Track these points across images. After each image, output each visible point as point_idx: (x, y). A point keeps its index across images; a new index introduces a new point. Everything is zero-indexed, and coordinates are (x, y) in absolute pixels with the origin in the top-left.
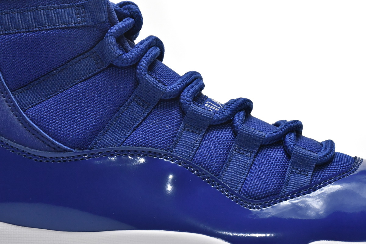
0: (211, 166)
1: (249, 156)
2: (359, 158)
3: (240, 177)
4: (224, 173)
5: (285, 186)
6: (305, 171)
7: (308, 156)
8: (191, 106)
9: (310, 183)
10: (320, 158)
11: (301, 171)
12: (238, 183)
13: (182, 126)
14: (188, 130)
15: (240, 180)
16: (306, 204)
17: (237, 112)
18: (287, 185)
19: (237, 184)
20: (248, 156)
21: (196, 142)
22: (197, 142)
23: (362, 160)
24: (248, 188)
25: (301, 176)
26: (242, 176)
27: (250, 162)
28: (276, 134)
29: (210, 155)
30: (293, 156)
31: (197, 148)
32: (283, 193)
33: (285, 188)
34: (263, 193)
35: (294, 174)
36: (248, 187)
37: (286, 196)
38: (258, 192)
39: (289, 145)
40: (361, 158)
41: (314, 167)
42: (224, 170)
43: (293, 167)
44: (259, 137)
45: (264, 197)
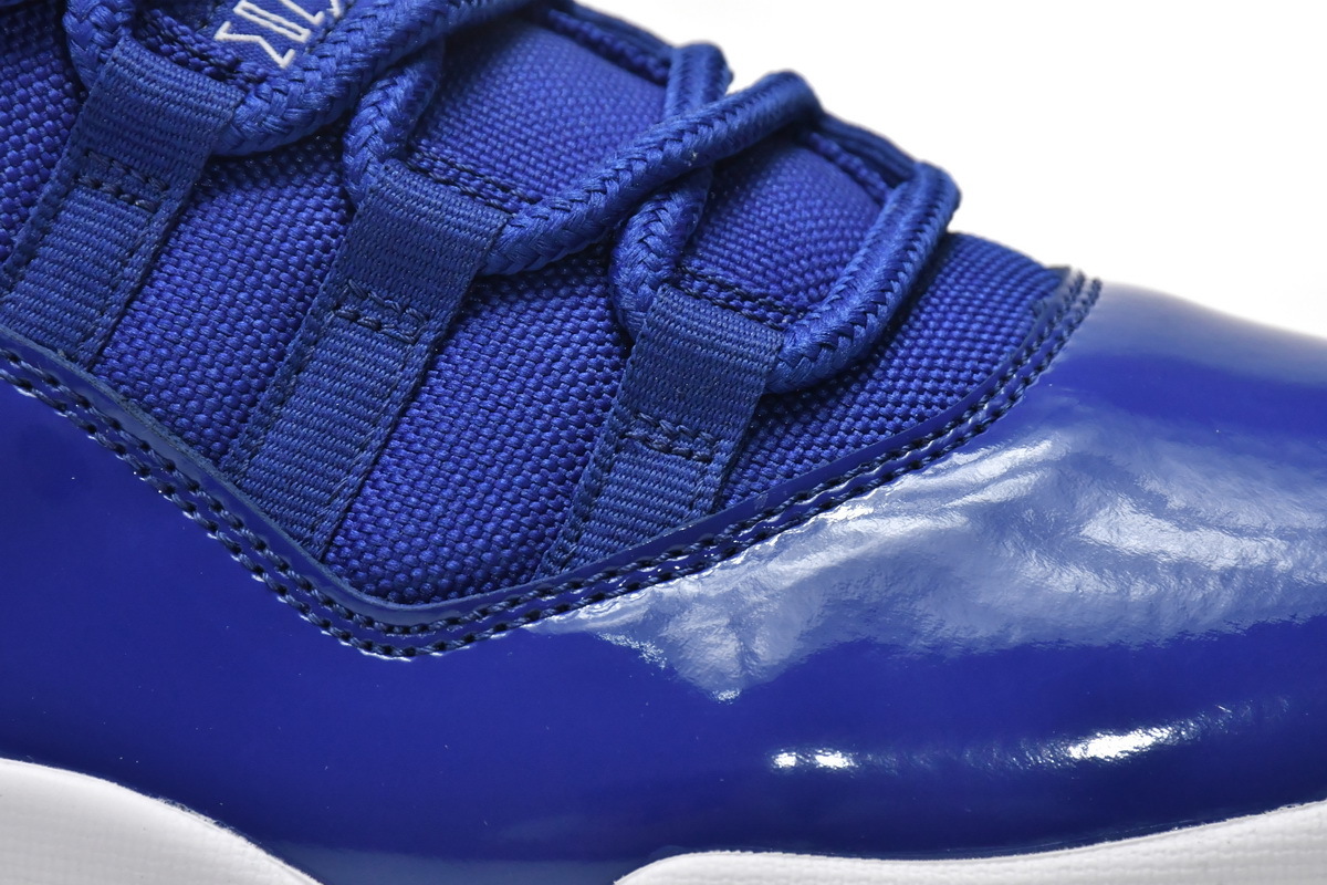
0: (188, 400)
1: (405, 342)
2: (1081, 279)
3: (341, 466)
4: (256, 438)
5: (573, 526)
6: (697, 433)
7: (725, 350)
8: (114, 60)
9: (711, 512)
10: (795, 358)
11: (674, 436)
12: (328, 497)
13: (64, 167)
14: (97, 185)
15: (337, 480)
16: (665, 638)
17: (377, 78)
18: (586, 518)
19: (319, 502)
20: (397, 338)
21: (131, 256)
22: (136, 258)
23: (1097, 285)
24: (369, 534)
25: (671, 463)
26: (352, 456)
27: (405, 378)
28: (566, 216)
29: (189, 338)
30: (639, 351)
31: (132, 289)
32: (557, 562)
33: (574, 533)
34: (444, 567)
35: (636, 452)
36: (369, 528)
37: (567, 588)
38: (418, 563)
39: (627, 285)
40: (1090, 275)
41: (750, 413)
42: (259, 423)
43: (636, 412)
44: (465, 241)
45: (452, 587)
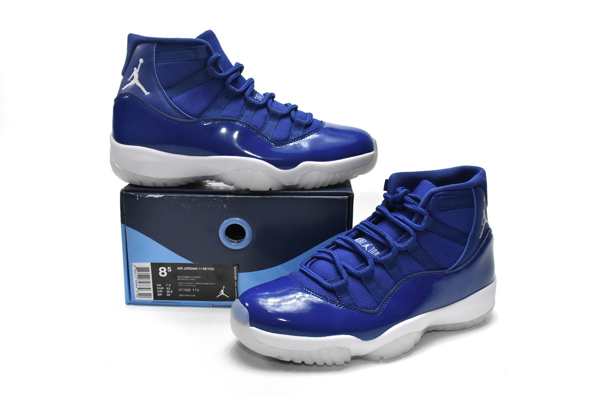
0: (258, 126)
4: (264, 130)
6: (300, 129)
8: (250, 97)
9: (302, 135)
13: (245, 108)
14: (248, 109)
16: (300, 145)
17: (268, 100)
19: (270, 135)
20: (274, 122)
21: (251, 115)
26: (272, 131)
28: (286, 110)
29: (257, 121)
30: (295, 122)
31: (252, 118)
33: (291, 137)
36: (275, 136)
37: (292, 141)
38: (280, 139)
39: (292, 117)
41: (304, 127)
43: (295, 127)
45: (282, 141)
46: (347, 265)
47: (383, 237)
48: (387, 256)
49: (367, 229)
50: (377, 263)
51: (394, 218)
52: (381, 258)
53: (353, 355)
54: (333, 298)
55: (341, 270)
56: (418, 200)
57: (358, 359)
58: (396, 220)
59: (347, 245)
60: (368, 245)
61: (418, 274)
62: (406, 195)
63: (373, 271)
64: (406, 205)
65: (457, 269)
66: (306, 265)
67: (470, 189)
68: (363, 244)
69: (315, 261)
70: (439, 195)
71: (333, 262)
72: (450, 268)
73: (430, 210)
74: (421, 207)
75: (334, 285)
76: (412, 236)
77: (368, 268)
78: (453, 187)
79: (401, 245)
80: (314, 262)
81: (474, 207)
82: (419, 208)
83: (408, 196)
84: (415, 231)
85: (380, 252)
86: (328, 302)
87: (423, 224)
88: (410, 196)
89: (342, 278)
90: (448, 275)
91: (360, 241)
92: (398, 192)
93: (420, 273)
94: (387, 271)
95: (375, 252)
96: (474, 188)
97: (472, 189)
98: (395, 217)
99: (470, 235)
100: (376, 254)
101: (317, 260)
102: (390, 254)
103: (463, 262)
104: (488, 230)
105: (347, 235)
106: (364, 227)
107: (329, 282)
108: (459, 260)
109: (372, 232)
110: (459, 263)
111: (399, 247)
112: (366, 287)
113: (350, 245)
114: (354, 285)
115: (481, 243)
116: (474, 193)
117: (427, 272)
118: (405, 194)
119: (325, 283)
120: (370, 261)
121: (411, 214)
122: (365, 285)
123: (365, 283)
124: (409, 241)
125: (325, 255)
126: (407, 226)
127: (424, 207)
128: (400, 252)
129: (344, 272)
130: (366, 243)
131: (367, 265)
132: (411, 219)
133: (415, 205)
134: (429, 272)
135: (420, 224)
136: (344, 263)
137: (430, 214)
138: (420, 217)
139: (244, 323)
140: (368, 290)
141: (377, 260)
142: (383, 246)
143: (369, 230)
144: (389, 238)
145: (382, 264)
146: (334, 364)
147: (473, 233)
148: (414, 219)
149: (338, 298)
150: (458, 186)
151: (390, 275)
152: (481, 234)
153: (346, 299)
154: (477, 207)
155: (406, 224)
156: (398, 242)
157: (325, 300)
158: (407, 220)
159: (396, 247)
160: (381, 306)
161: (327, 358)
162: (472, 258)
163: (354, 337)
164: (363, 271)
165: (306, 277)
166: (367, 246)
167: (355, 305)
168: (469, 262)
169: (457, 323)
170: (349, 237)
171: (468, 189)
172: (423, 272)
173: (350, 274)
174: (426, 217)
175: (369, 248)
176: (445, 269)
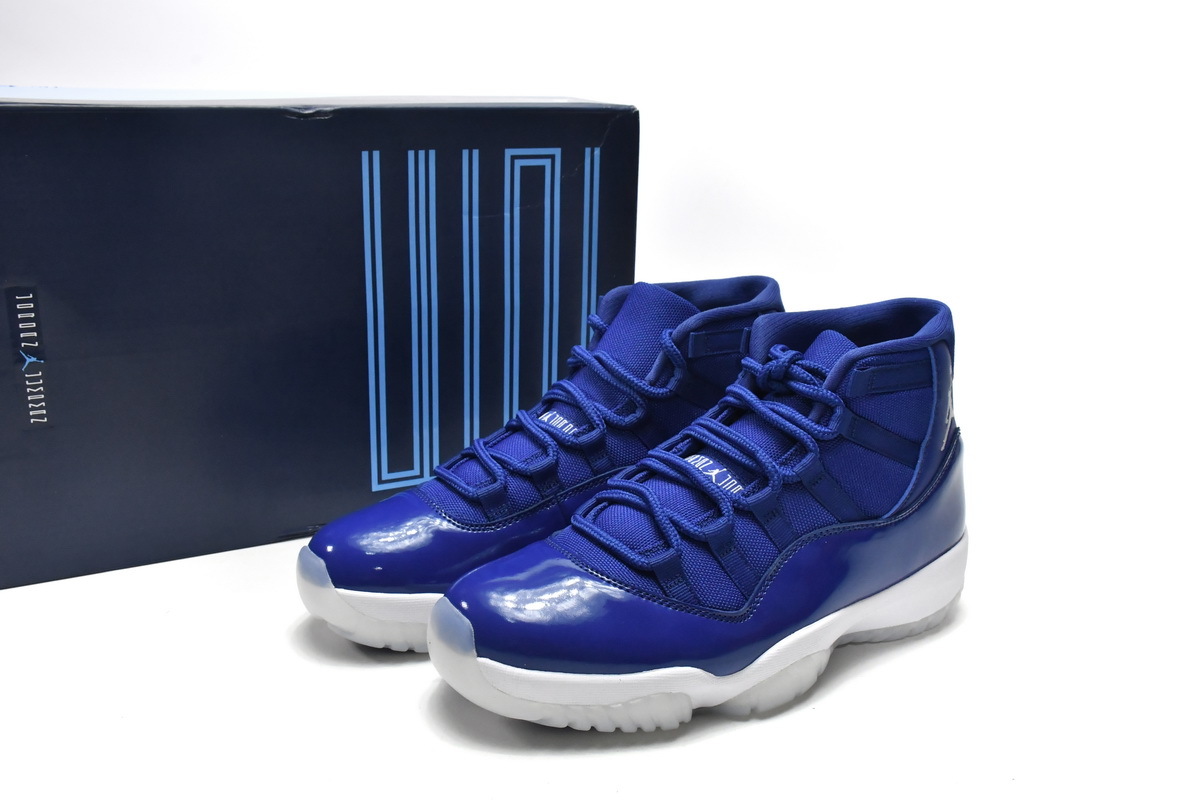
46: (677, 517)
47: (751, 455)
48: (760, 495)
49: (714, 437)
50: (740, 510)
51: (770, 413)
52: (748, 499)
53: (695, 707)
54: (652, 588)
55: (665, 528)
56: (820, 375)
57: (706, 716)
58: (775, 416)
59: (673, 473)
60: (717, 471)
61: (823, 530)
62: (795, 364)
63: (731, 528)
64: (794, 384)
65: (900, 517)
66: (585, 516)
67: (926, 349)
68: (705, 469)
69: (605, 507)
70: (869, 364)
71: (647, 510)
72: (886, 516)
73: (848, 395)
74: (828, 389)
75: (654, 560)
76: (811, 451)
77: (722, 521)
78: (892, 346)
79: (787, 472)
80: (602, 510)
81: (931, 386)
82: (823, 390)
83: (798, 365)
84: (817, 440)
85: (743, 485)
86: (642, 597)
87: (833, 425)
88: (802, 366)
89: (668, 545)
90: (883, 529)
91: (698, 462)
92: (776, 358)
93: (829, 528)
94: (761, 527)
95: (732, 486)
96: (932, 346)
97: (930, 349)
98: (772, 410)
99: (924, 445)
100: (735, 491)
101: (609, 505)
102: (768, 490)
103: (911, 501)
104: (955, 433)
105: (668, 449)
106: (706, 432)
107: (640, 553)
108: (903, 498)
109: (723, 443)
110: (904, 503)
111: (784, 476)
112: (719, 563)
113: (680, 472)
114: (693, 558)
115: (943, 460)
116: (932, 357)
117: (841, 526)
118: (793, 361)
119: (633, 556)
120: (726, 507)
121: (806, 404)
122: (716, 559)
123: (716, 553)
124: (806, 461)
125: (627, 496)
126: (799, 430)
127: (834, 389)
128: (788, 485)
129: (672, 532)
130: (712, 467)
131: (720, 514)
132: (806, 416)
133: (815, 384)
134: (844, 525)
135: (826, 426)
136: (669, 512)
137: (848, 403)
138: (826, 412)
139: (465, 650)
140: (723, 568)
141: (739, 504)
142: (749, 472)
143: (717, 439)
144: (763, 456)
145: (751, 513)
146: (658, 729)
147: (930, 440)
148: (813, 414)
149: (662, 588)
150: (901, 344)
151: (767, 535)
152: (945, 441)
153: (677, 588)
154: (938, 386)
155: (797, 425)
156: (782, 464)
157: (634, 594)
158: (798, 416)
159: (778, 477)
160: (753, 601)
161: (646, 717)
162: (928, 492)
163: (699, 670)
164: (711, 528)
165: (588, 545)
166: (714, 473)
167: (699, 602)
168: (922, 500)
169: (894, 627)
170: (674, 453)
171: (921, 349)
172: (834, 526)
173: (685, 535)
174: (839, 411)
175: (720, 477)
176: (877, 517)
